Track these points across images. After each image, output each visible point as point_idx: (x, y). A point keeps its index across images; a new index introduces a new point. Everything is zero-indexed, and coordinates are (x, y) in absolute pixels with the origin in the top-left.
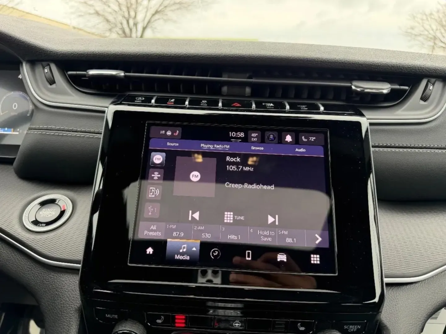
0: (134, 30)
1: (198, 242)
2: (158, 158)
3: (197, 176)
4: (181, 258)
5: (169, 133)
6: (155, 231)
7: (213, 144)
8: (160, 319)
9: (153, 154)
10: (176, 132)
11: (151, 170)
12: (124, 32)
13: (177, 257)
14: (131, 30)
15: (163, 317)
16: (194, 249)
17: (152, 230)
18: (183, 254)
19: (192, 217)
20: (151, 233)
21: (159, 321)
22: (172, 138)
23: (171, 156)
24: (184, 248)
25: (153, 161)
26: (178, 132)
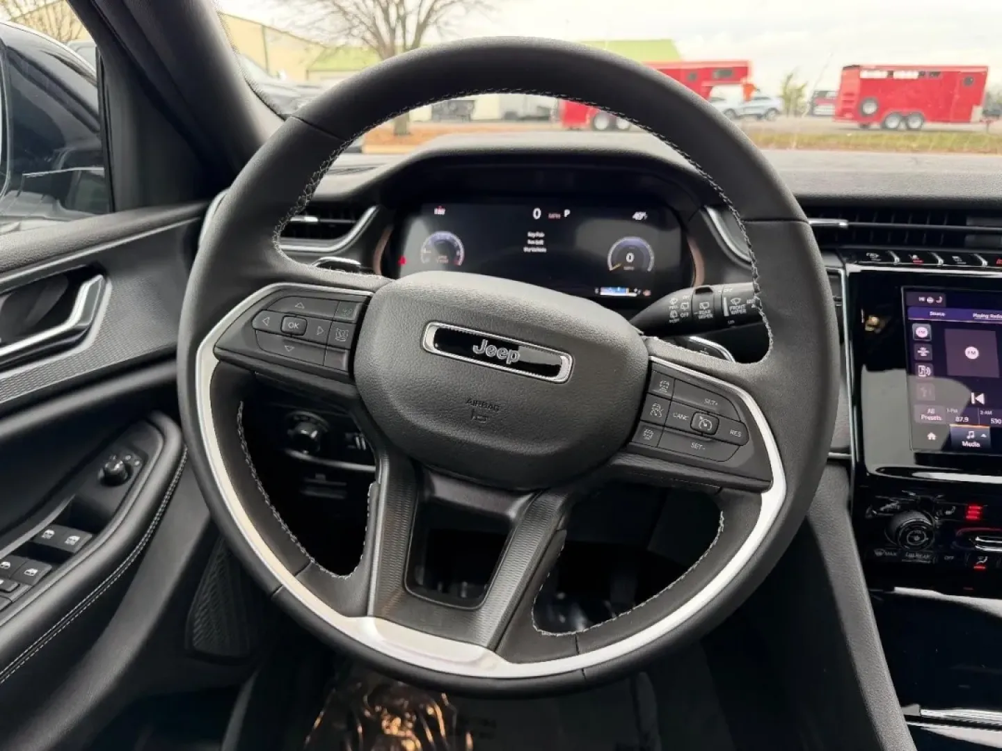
0: (399, 32)
1: (988, 427)
2: (922, 331)
3: (974, 353)
4: (970, 445)
5: (930, 300)
6: (933, 415)
7: (989, 314)
8: (950, 509)
9: (914, 325)
10: (938, 299)
11: (916, 345)
12: (377, 34)
13: (965, 444)
14: (393, 31)
15: (954, 508)
16: (984, 436)
17: (929, 415)
18: (971, 441)
19: (976, 401)
20: (929, 418)
21: (948, 513)
22: (934, 307)
23: (938, 328)
24: (971, 434)
25: (915, 334)
26: (941, 298)
